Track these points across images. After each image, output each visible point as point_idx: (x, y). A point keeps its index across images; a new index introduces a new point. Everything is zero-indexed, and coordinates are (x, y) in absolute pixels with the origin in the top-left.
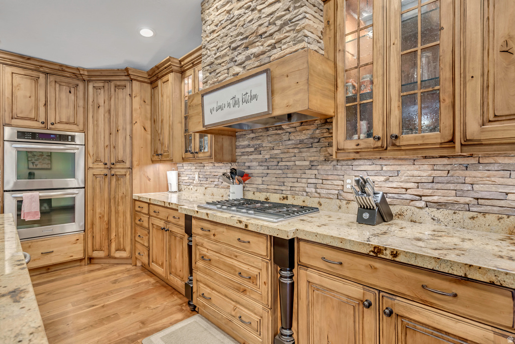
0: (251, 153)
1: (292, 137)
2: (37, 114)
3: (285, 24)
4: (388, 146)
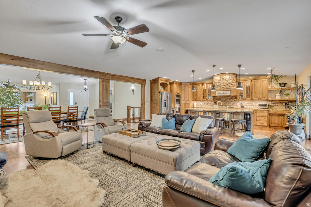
0: (218, 100)
4: (245, 100)
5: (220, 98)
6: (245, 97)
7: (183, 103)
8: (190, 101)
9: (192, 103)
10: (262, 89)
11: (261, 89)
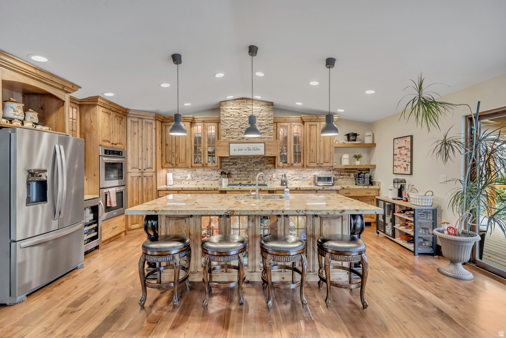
0: (231, 165)
1: (252, 160)
3: (266, 128)
4: (291, 166)
5: (236, 161)
6: (291, 161)
7: (133, 175)
8: (158, 169)
9: (162, 173)
11: (322, 142)
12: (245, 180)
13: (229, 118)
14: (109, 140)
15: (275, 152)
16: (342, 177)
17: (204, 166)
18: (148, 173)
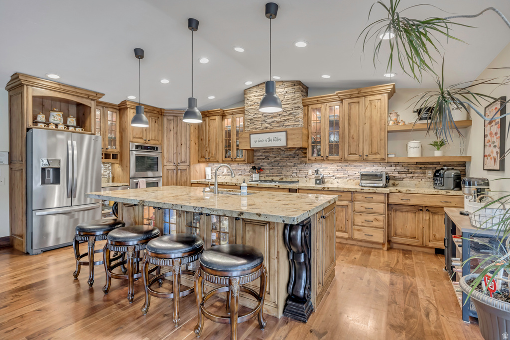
0: (263, 159)
1: (285, 153)
2: (143, 136)
3: (291, 114)
4: (325, 159)
5: (268, 154)
6: (325, 152)
7: (168, 168)
8: (192, 163)
9: (198, 167)
10: (371, 127)
11: (367, 126)
12: (277, 176)
13: (253, 107)
14: (141, 137)
15: (298, 142)
16: (411, 175)
17: (233, 160)
18: (182, 167)
